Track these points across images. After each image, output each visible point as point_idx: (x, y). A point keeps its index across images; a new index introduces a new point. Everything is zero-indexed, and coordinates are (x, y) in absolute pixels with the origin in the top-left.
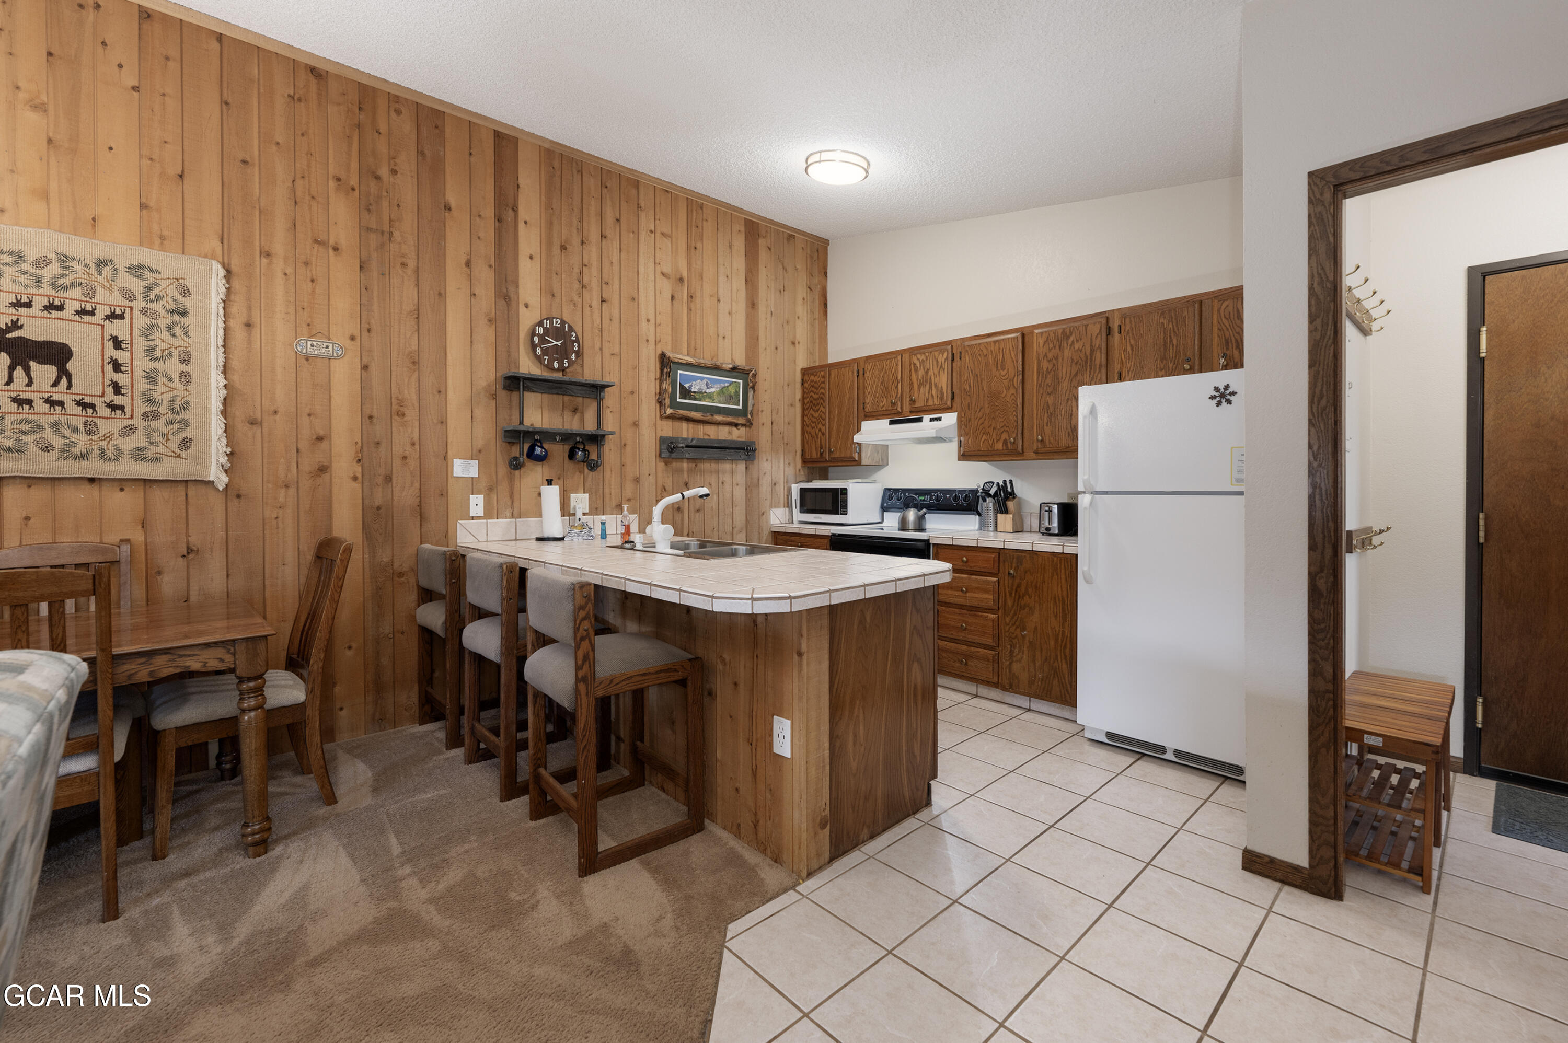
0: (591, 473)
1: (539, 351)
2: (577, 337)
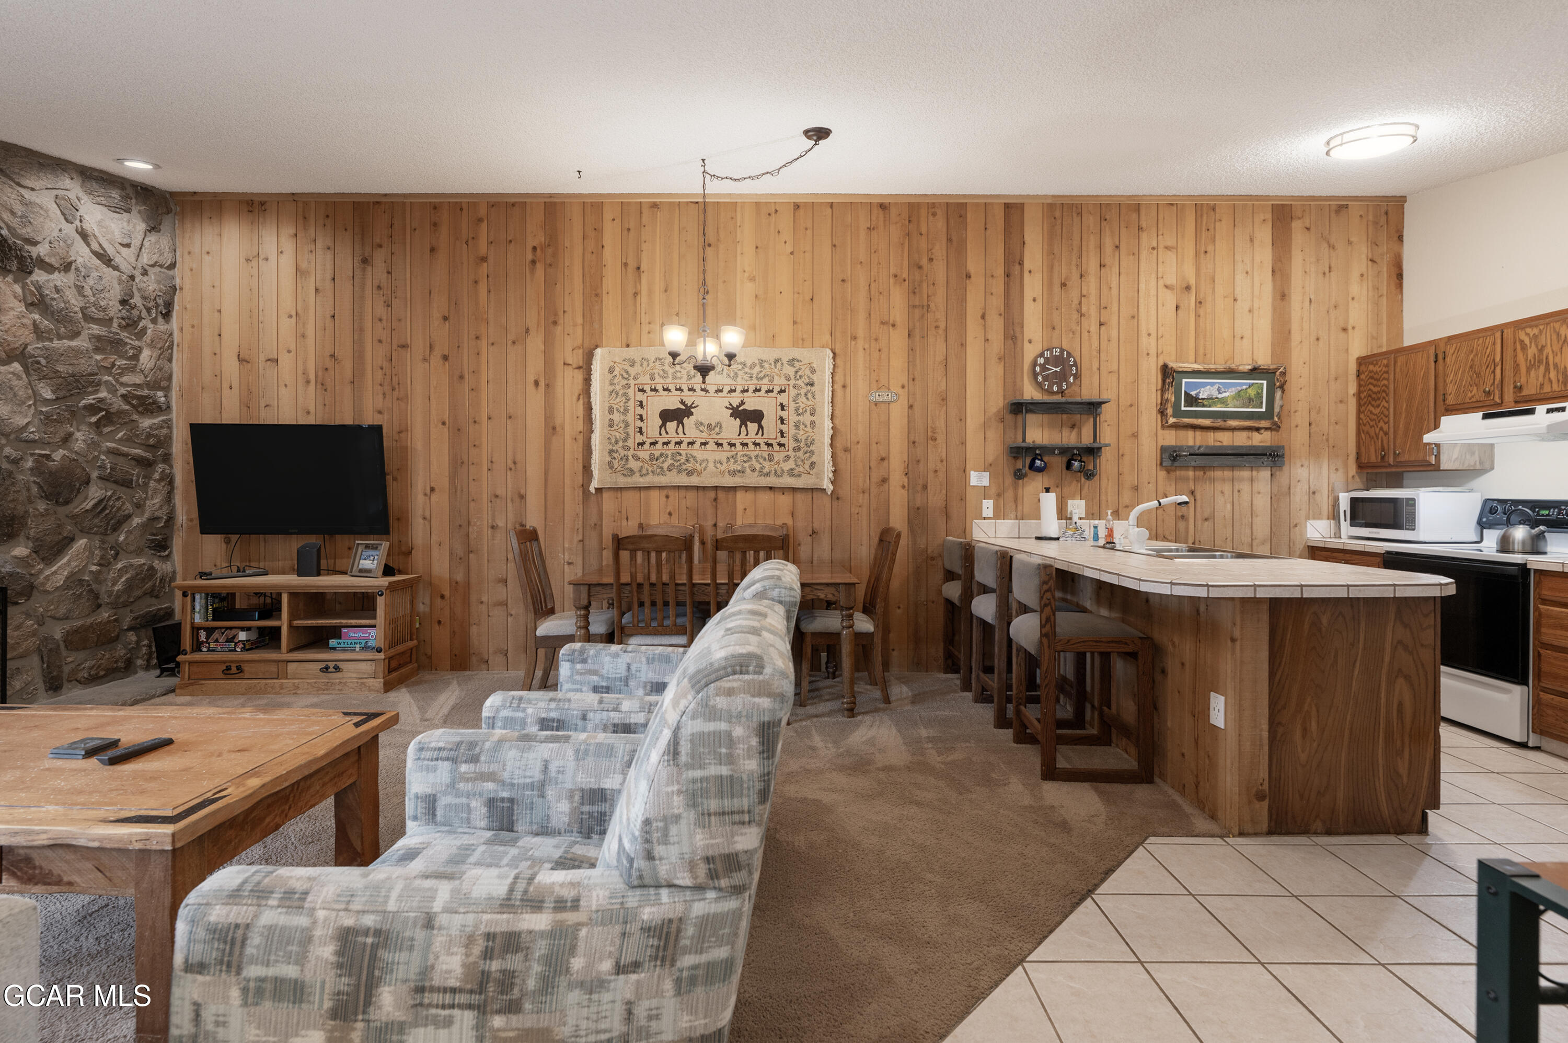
0: (1088, 482)
1: (1040, 378)
2: (1075, 361)
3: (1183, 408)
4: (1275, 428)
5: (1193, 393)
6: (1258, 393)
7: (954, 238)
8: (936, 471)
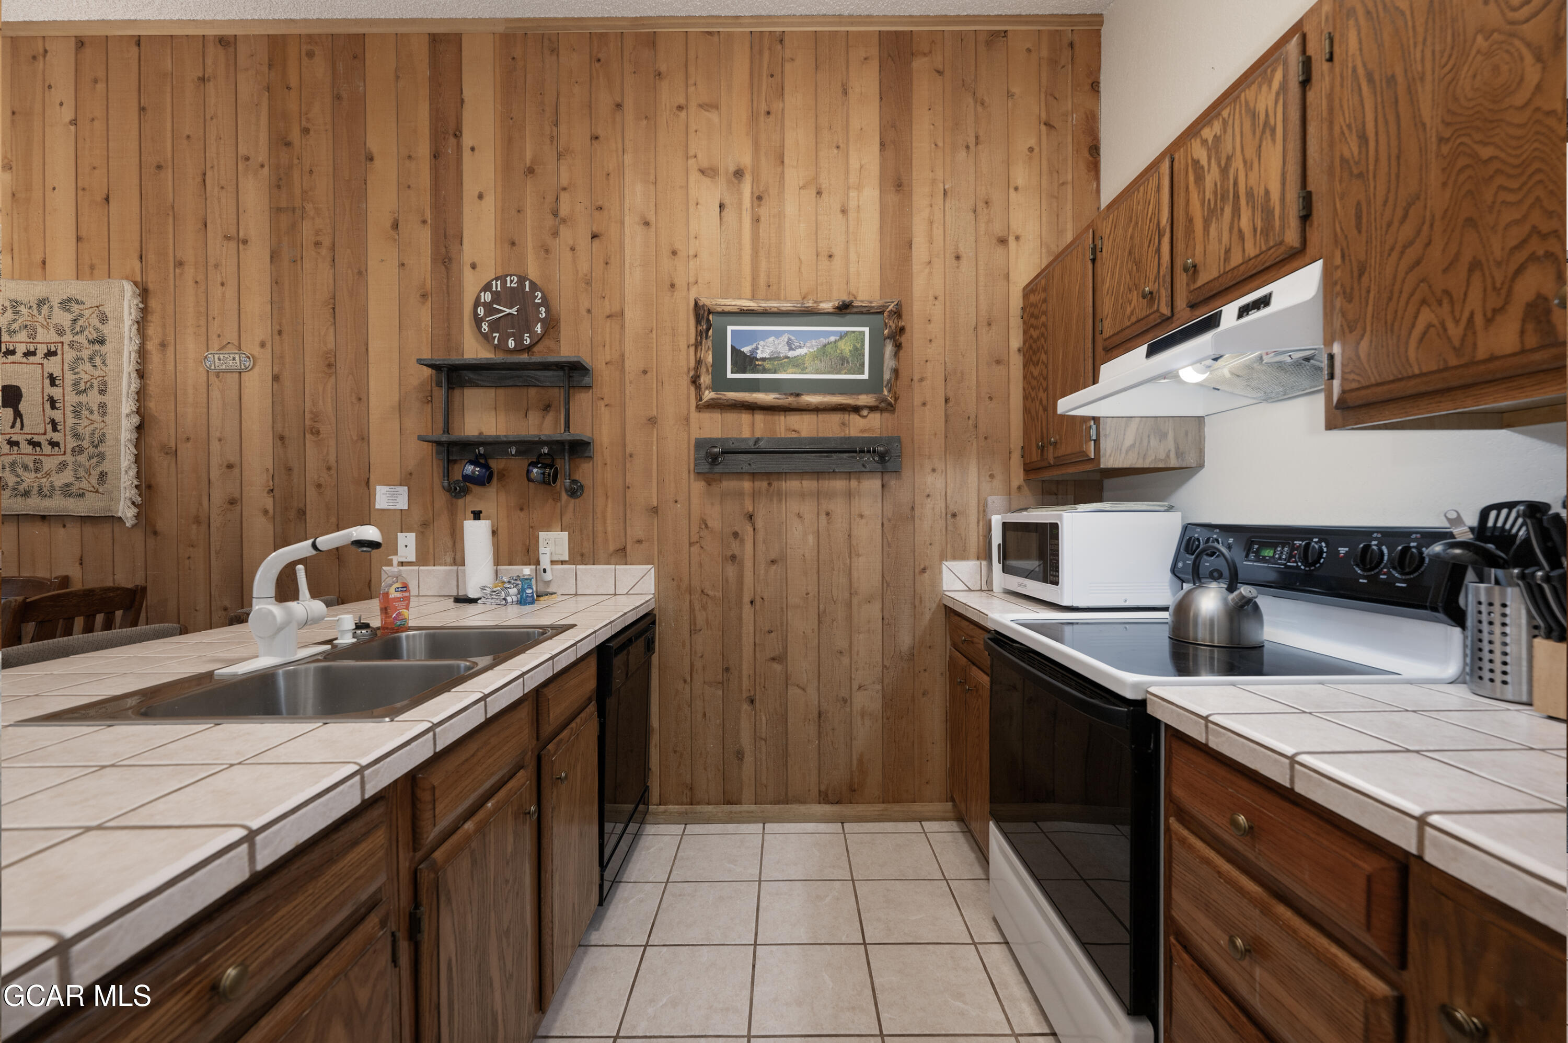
0: (573, 501)
1: (485, 327)
2: (544, 298)
3: (730, 375)
4: (885, 407)
5: (746, 350)
6: (856, 349)
7: (345, 95)
8: (319, 486)
